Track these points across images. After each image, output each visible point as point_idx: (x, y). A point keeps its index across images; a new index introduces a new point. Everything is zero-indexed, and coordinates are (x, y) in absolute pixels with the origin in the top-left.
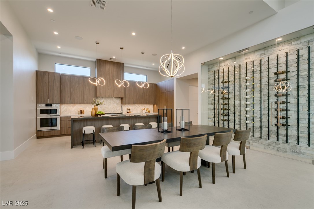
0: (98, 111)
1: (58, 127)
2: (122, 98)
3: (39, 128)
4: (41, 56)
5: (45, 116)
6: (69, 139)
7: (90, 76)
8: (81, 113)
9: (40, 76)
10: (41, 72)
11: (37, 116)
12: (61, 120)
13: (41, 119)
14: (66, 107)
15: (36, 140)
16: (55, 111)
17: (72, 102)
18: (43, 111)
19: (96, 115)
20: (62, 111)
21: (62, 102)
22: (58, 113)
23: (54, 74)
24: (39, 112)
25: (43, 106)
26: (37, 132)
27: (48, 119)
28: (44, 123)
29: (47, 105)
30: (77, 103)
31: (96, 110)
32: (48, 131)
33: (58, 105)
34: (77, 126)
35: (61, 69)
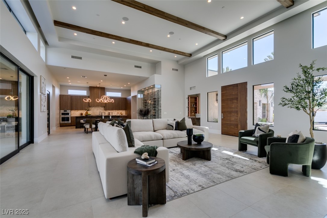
0: (88, 113)
1: (70, 121)
2: (104, 107)
3: (61, 122)
4: (62, 87)
5: (64, 116)
6: (75, 127)
7: (86, 95)
8: (81, 115)
9: (61, 97)
10: (62, 95)
11: (60, 116)
12: (71, 118)
13: (62, 118)
14: (73, 112)
15: (59, 127)
16: (68, 114)
17: (77, 109)
18: (63, 114)
19: (87, 115)
20: (72, 114)
21: (72, 109)
22: (70, 115)
23: (68, 96)
24: (61, 114)
25: (62, 111)
26: (60, 124)
27: (65, 117)
28: (63, 119)
29: (64, 111)
30: (79, 110)
31: (87, 113)
32: (65, 124)
33: (69, 111)
34: (78, 120)
35: (71, 92)
